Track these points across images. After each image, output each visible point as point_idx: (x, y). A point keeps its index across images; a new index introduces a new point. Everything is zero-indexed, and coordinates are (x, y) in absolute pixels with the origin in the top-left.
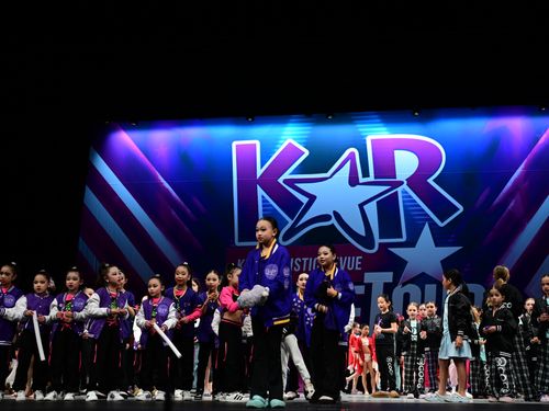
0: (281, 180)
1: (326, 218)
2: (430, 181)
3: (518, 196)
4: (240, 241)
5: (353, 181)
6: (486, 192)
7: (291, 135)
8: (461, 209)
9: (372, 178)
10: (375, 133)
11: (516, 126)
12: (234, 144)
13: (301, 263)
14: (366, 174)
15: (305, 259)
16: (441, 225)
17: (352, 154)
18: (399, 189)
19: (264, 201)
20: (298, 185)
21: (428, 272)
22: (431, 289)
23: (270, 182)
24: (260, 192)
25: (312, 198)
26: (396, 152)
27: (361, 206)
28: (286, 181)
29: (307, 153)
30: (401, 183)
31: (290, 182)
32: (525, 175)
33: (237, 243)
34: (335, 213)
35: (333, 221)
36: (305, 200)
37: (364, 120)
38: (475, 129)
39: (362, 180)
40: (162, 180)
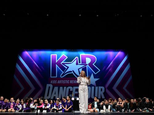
0: (61, 63)
1: (71, 72)
2: (93, 64)
3: (111, 68)
4: (52, 76)
5: (77, 64)
6: (105, 67)
7: (64, 54)
8: (100, 70)
9: (81, 63)
10: (82, 54)
11: (111, 54)
12: (51, 55)
13: (65, 82)
14: (80, 62)
15: (66, 81)
16: (95, 74)
17: (77, 58)
18: (87, 66)
19: (57, 68)
20: (65, 64)
21: (93, 84)
22: (93, 88)
23: (59, 64)
24: (57, 66)
25: (68, 67)
26: (86, 58)
27: (79, 69)
28: (62, 63)
29: (67, 57)
30: (87, 65)
31: (63, 64)
32: (113, 64)
33: (51, 77)
34: (73, 71)
35: (72, 72)
36: (66, 68)
37: (80, 51)
38: (103, 54)
39: (79, 64)
40: (35, 62)
